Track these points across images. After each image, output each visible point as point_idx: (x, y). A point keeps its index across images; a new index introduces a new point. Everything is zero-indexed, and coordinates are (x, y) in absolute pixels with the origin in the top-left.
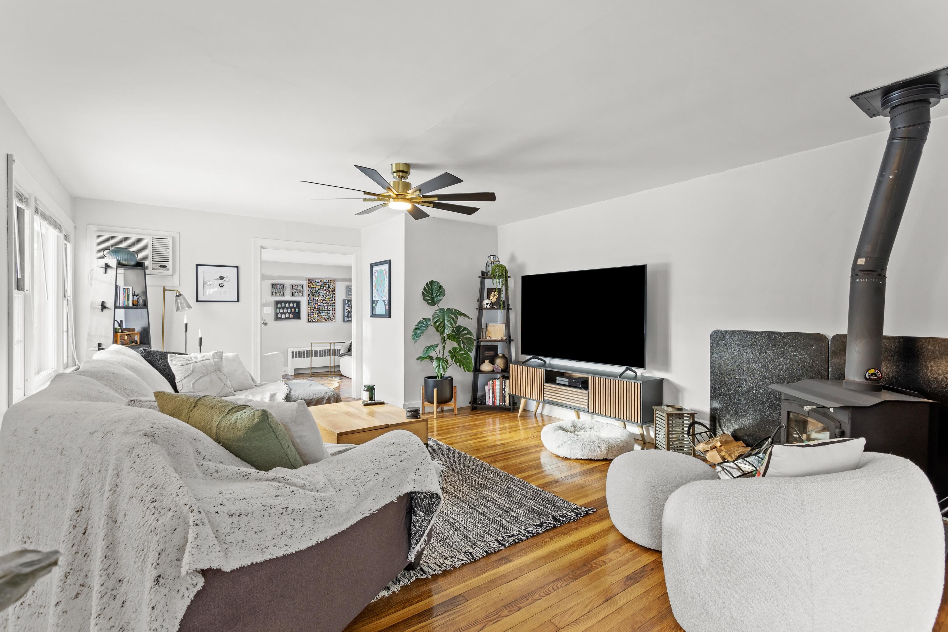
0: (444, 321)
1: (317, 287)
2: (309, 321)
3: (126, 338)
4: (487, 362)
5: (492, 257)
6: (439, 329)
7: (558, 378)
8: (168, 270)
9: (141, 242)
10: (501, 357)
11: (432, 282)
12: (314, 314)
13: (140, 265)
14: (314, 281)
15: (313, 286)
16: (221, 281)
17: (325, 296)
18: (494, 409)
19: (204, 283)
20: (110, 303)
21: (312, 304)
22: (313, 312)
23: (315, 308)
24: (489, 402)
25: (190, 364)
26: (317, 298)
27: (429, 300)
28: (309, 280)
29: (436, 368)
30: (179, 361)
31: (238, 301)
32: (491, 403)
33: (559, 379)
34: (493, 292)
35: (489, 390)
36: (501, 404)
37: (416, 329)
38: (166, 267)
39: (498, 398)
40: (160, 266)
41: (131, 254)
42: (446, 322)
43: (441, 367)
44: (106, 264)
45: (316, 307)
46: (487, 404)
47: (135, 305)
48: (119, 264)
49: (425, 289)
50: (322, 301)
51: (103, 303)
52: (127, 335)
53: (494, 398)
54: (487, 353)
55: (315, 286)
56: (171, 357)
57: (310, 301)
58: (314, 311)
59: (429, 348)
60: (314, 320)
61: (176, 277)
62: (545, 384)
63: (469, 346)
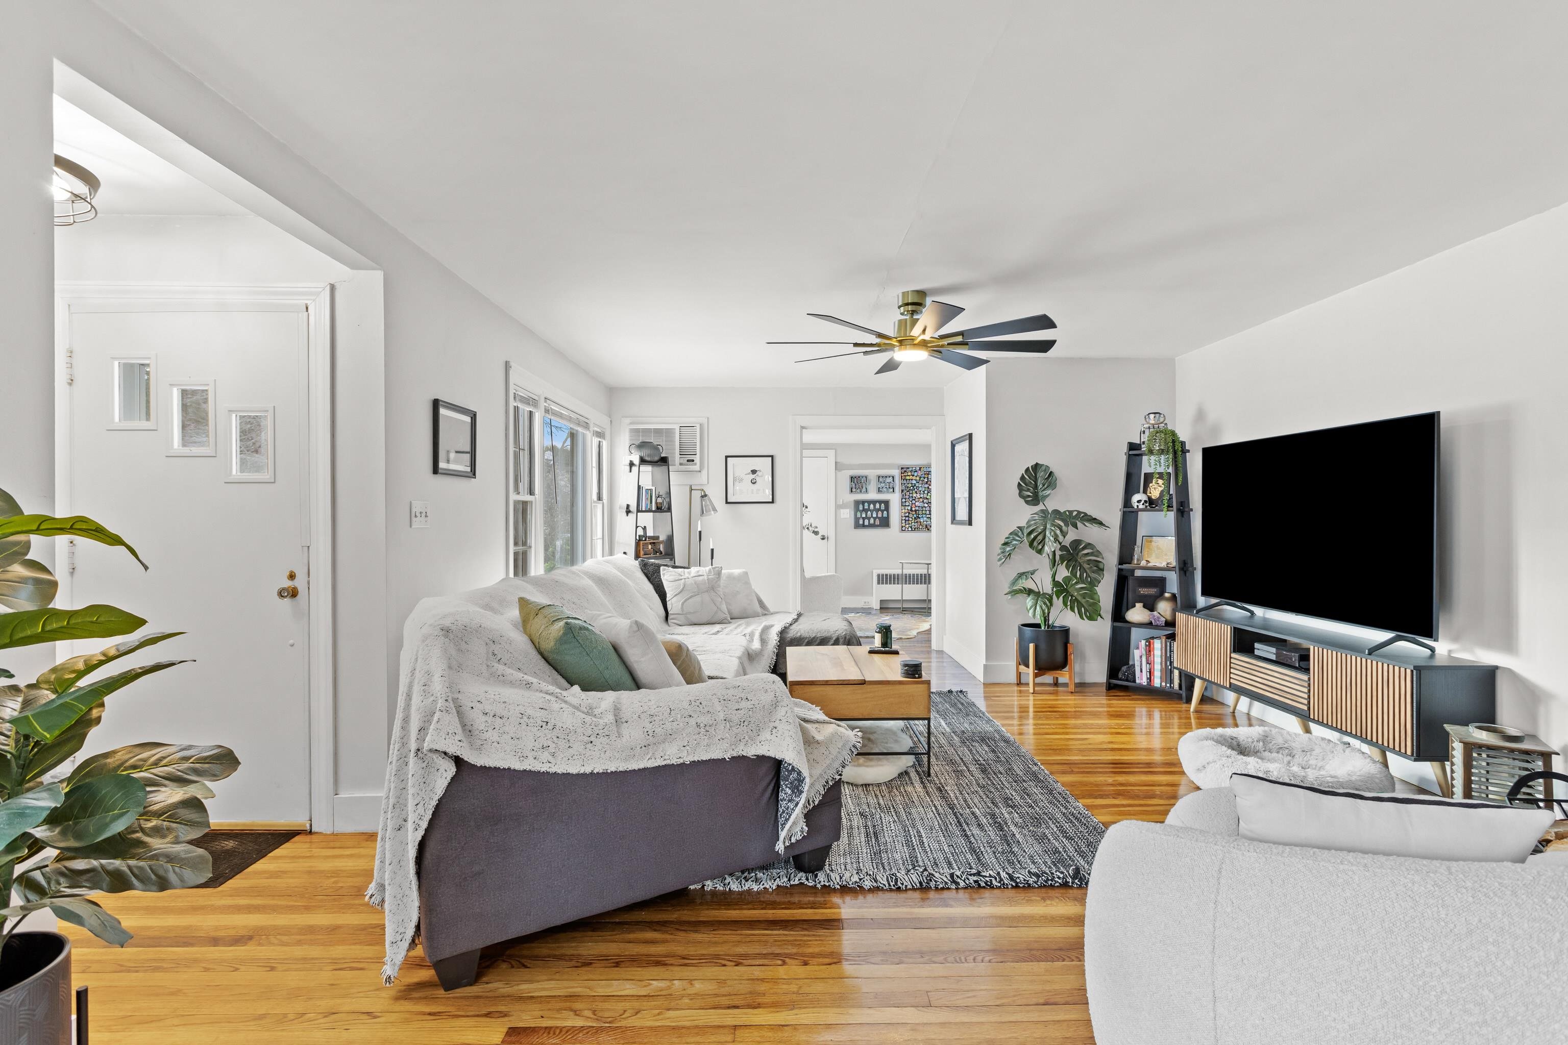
0: (1044, 530)
1: (914, 478)
2: (903, 530)
3: (650, 547)
4: (1139, 606)
5: (1152, 416)
6: (1035, 544)
7: (1257, 645)
8: (696, 464)
9: (669, 433)
10: (1167, 599)
11: (1036, 467)
12: (911, 519)
13: (664, 461)
14: (910, 469)
15: (908, 478)
16: (753, 476)
17: (926, 492)
18: (1149, 692)
19: (734, 481)
20: (633, 508)
21: (907, 504)
22: (908, 516)
23: (911, 510)
24: (1141, 679)
25: (681, 579)
26: (915, 495)
27: (1029, 496)
28: (903, 468)
29: (1030, 609)
30: (670, 575)
31: (773, 502)
32: (1144, 682)
33: (1261, 649)
34: (1154, 481)
35: (1141, 657)
36: (1164, 684)
37: (1006, 544)
38: (693, 461)
39: (1157, 674)
40: (688, 461)
41: (656, 448)
42: (1047, 533)
43: (1038, 608)
44: (631, 461)
45: (913, 509)
46: (1138, 681)
47: (659, 509)
48: (643, 461)
49: (1022, 478)
50: (921, 500)
51: (628, 506)
52: (650, 543)
53: (1151, 672)
54: (1143, 591)
55: (911, 477)
56: (664, 570)
57: (904, 500)
58: (911, 516)
59: (1021, 575)
60: (910, 529)
61: (704, 472)
62: (1233, 655)
63: (1093, 575)
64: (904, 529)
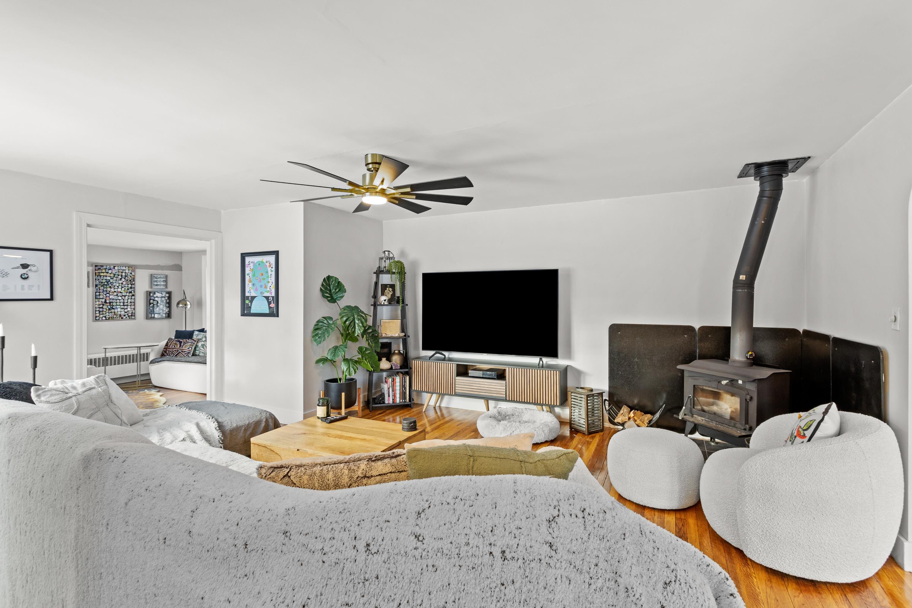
1: (108, 275)
4: (383, 359)
5: (387, 252)
7: (469, 371)
10: (397, 354)
11: (329, 278)
12: (105, 310)
14: (105, 267)
15: (102, 274)
17: (120, 287)
18: (394, 408)
21: (101, 297)
22: (102, 308)
23: (105, 302)
24: (388, 400)
26: (109, 289)
27: (328, 297)
28: (96, 266)
32: (391, 402)
33: (472, 373)
34: (387, 288)
35: (389, 388)
36: (401, 401)
39: (398, 396)
45: (108, 301)
46: (386, 402)
49: (322, 285)
50: (115, 294)
53: (394, 396)
54: (384, 351)
55: (105, 274)
57: (98, 294)
58: (105, 307)
60: (104, 318)
62: (456, 377)
64: (97, 318)
